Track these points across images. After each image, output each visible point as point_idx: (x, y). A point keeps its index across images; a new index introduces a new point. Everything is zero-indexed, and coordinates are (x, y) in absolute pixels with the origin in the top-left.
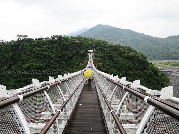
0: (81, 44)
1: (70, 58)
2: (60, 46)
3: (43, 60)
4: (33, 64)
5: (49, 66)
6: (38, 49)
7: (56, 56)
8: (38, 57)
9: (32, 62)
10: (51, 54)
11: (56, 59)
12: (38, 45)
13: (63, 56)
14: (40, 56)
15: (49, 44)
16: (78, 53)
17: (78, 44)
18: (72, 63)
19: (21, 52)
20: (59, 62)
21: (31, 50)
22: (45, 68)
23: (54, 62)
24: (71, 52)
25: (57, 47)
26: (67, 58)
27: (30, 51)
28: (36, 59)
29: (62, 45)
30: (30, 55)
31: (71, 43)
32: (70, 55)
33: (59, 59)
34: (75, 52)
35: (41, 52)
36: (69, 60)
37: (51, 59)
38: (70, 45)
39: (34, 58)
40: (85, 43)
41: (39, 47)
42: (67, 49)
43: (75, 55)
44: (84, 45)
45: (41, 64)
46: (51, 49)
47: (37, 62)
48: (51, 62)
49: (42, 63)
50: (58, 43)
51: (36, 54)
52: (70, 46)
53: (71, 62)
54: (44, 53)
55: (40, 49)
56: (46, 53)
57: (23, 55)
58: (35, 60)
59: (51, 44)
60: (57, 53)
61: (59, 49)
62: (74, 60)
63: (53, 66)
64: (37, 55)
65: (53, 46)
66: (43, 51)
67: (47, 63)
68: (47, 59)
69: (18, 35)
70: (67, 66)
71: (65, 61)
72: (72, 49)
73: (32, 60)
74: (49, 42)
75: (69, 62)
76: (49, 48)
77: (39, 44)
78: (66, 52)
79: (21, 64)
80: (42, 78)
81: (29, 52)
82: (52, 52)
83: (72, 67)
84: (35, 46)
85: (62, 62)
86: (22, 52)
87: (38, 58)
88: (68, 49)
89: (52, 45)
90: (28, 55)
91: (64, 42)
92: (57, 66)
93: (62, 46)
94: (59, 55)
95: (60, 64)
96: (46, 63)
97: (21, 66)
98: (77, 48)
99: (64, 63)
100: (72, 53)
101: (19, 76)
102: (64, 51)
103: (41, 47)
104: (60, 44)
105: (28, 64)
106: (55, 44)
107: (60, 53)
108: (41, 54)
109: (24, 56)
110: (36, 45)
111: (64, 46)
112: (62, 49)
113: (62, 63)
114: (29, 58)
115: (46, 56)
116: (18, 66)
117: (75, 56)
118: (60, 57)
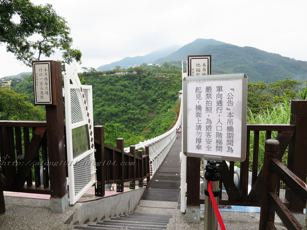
0: (170, 81)
1: (155, 101)
2: (140, 83)
3: (118, 103)
4: (104, 108)
5: (126, 112)
6: (110, 88)
7: (135, 98)
8: (111, 98)
9: (103, 106)
10: (128, 95)
11: (135, 102)
12: (110, 82)
13: (144, 98)
14: (113, 97)
15: (125, 80)
16: (165, 93)
17: (166, 81)
18: (157, 107)
20: (139, 106)
21: (101, 89)
22: (120, 114)
23: (132, 106)
24: (155, 93)
25: (136, 84)
26: (149, 101)
28: (108, 101)
29: (142, 82)
30: (101, 96)
31: (155, 79)
32: (154, 97)
33: (139, 102)
34: (161, 93)
35: (115, 92)
36: (152, 104)
37: (129, 102)
38: (154, 82)
39: (106, 101)
40: (176, 79)
41: (112, 84)
42: (149, 88)
43: (161, 97)
44: (175, 83)
45: (115, 109)
46: (128, 88)
47: (109, 105)
48: (129, 106)
49: (116, 107)
50: (137, 78)
51: (108, 95)
52: (154, 84)
53: (155, 107)
54: (118, 93)
55: (114, 88)
56: (122, 94)
58: (107, 102)
59: (127, 80)
60: (137, 93)
61: (140, 87)
62: (159, 103)
63: (132, 111)
64: (110, 96)
65: (130, 83)
66: (117, 91)
67: (124, 108)
68: (123, 102)
69: (83, 68)
70: (150, 112)
71: (147, 105)
72: (156, 89)
73: (102, 103)
74: (124, 77)
75: (153, 107)
76: (125, 86)
77: (111, 80)
78: (149, 91)
81: (99, 92)
82: (129, 92)
83: (158, 113)
84: (106, 83)
85: (143, 106)
88: (151, 88)
89: (129, 82)
90: (97, 96)
91: (145, 77)
92: (137, 111)
93: (144, 84)
94: (139, 96)
95: (140, 109)
96: (122, 108)
98: (164, 87)
99: (147, 107)
100: (157, 93)
102: (146, 90)
103: (114, 85)
104: (140, 80)
105: (99, 108)
106: (133, 80)
107: (141, 94)
108: (115, 95)
110: (108, 81)
111: (146, 84)
112: (143, 88)
113: (143, 108)
114: (100, 100)
115: (122, 97)
117: (161, 99)
118: (140, 99)
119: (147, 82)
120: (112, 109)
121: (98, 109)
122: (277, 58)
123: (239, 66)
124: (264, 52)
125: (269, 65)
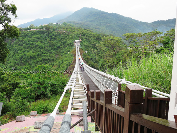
0: (68, 34)
1: (59, 47)
2: (48, 36)
3: (34, 49)
4: (25, 53)
5: (40, 55)
6: (28, 40)
7: (46, 46)
8: (29, 47)
9: (24, 52)
10: (41, 44)
11: (46, 48)
12: (28, 36)
13: (52, 46)
14: (31, 45)
15: (38, 34)
16: (65, 42)
17: (66, 34)
18: (61, 52)
20: (49, 51)
21: (22, 40)
22: (37, 57)
23: (44, 52)
24: (59, 42)
25: (46, 37)
26: (56, 47)
27: (21, 42)
28: (28, 48)
29: (50, 35)
30: (22, 45)
31: (59, 33)
32: (59, 45)
33: (49, 48)
34: (63, 42)
35: (32, 42)
36: (57, 49)
37: (42, 48)
38: (58, 35)
39: (26, 48)
40: (72, 33)
41: (29, 37)
42: (55, 39)
43: (63, 45)
44: (71, 35)
45: (33, 53)
46: (41, 39)
47: (29, 51)
48: (42, 51)
49: (34, 52)
50: (46, 33)
51: (27, 44)
52: (58, 36)
53: (59, 51)
54: (34, 43)
55: (31, 39)
56: (37, 43)
57: (15, 45)
58: (26, 49)
59: (40, 34)
60: (47, 42)
61: (49, 39)
62: (62, 49)
63: (44, 54)
64: (28, 45)
65: (42, 36)
66: (33, 41)
67: (39, 53)
68: (37, 49)
70: (56, 54)
71: (54, 50)
72: (60, 39)
73: (23, 50)
74: (38, 32)
75: (58, 51)
76: (39, 38)
77: (29, 34)
78: (55, 41)
79: (13, 54)
80: (35, 66)
81: (20, 43)
82: (42, 42)
83: (61, 55)
84: (25, 36)
85: (52, 51)
86: (13, 42)
88: (56, 39)
89: (41, 35)
90: (19, 45)
91: (52, 32)
92: (48, 55)
93: (51, 36)
94: (49, 45)
95: (50, 53)
96: (37, 53)
97: (14, 55)
98: (64, 38)
99: (54, 52)
100: (60, 42)
101: (13, 65)
102: (53, 40)
103: (31, 38)
104: (48, 34)
105: (21, 53)
106: (44, 34)
107: (50, 43)
108: (32, 44)
109: (16, 46)
110: (26, 35)
111: (52, 37)
112: (51, 39)
114: (21, 48)
115: (37, 46)
116: (11, 55)
117: (63, 46)
118: (49, 46)
119: (53, 35)
120: (31, 53)
121: (21, 54)
122: (129, 20)
123: (109, 25)
124: (123, 16)
125: (126, 24)
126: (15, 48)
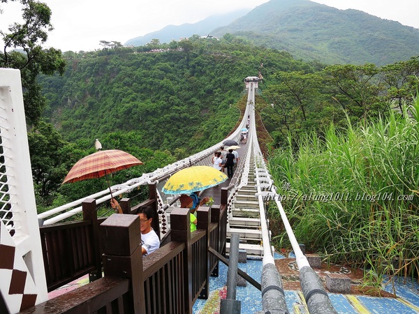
0: (232, 62)
1: (210, 92)
2: (188, 65)
3: (156, 95)
4: (136, 103)
5: (168, 108)
6: (144, 73)
7: (181, 88)
8: (145, 88)
9: (134, 99)
10: (171, 84)
11: (183, 93)
12: (144, 64)
13: (194, 89)
14: (148, 86)
15: (166, 61)
16: (225, 81)
17: (227, 62)
18: (214, 102)
19: (110, 79)
20: (186, 99)
21: (131, 74)
22: (160, 111)
23: (177, 101)
24: (211, 80)
25: (182, 67)
26: (202, 92)
27: (129, 77)
28: (142, 93)
29: (192, 63)
30: (129, 85)
31: (211, 59)
32: (209, 86)
33: (187, 94)
34: (220, 80)
35: (151, 79)
36: (206, 97)
37: (172, 93)
38: (209, 63)
39: (137, 92)
40: (242, 59)
41: (146, 67)
42: (202, 73)
43: (220, 87)
44: (240, 65)
45: (152, 104)
46: (171, 72)
47: (143, 99)
48: (171, 100)
49: (154, 102)
50: (183, 58)
51: (142, 84)
52: (209, 67)
53: (210, 101)
54: (156, 81)
55: (149, 72)
56: (162, 82)
57: (116, 85)
58: (139, 95)
59: (169, 60)
60: (183, 80)
61: (188, 72)
62: (217, 96)
63: (176, 107)
64: (144, 85)
65: (173, 66)
66: (154, 77)
67: (165, 103)
68: (163, 94)
69: (103, 42)
70: (202, 108)
71: (199, 98)
72: (213, 74)
73: (133, 96)
74: (165, 56)
75: (208, 101)
76: (166, 70)
77: (145, 60)
78: (201, 78)
79: (112, 103)
80: (156, 132)
81: (127, 79)
82: (172, 79)
83: (214, 111)
84: (138, 65)
85: (193, 99)
86: (113, 78)
87: (146, 92)
88: (205, 72)
89: (172, 63)
90: (125, 84)
91: (196, 56)
92: (184, 108)
93: (194, 67)
94: (187, 85)
95: (188, 104)
96: (162, 103)
97: (113, 106)
98: (223, 71)
99: (198, 102)
100: (213, 81)
101: (111, 127)
102: (197, 76)
103: (149, 69)
104: (188, 60)
105: (128, 103)
106: (179, 60)
107: (190, 82)
108: (151, 84)
109: (118, 87)
110: (141, 63)
111: (197, 67)
112: (193, 73)
113: (192, 103)
114: (128, 91)
115: (162, 87)
116: (107, 106)
117: (219, 89)
118: (188, 90)
119: (199, 64)
120: (148, 104)
121: (127, 105)
122: (395, 27)
123: (337, 39)
124: (375, 18)
125: (382, 39)
126: (116, 90)
